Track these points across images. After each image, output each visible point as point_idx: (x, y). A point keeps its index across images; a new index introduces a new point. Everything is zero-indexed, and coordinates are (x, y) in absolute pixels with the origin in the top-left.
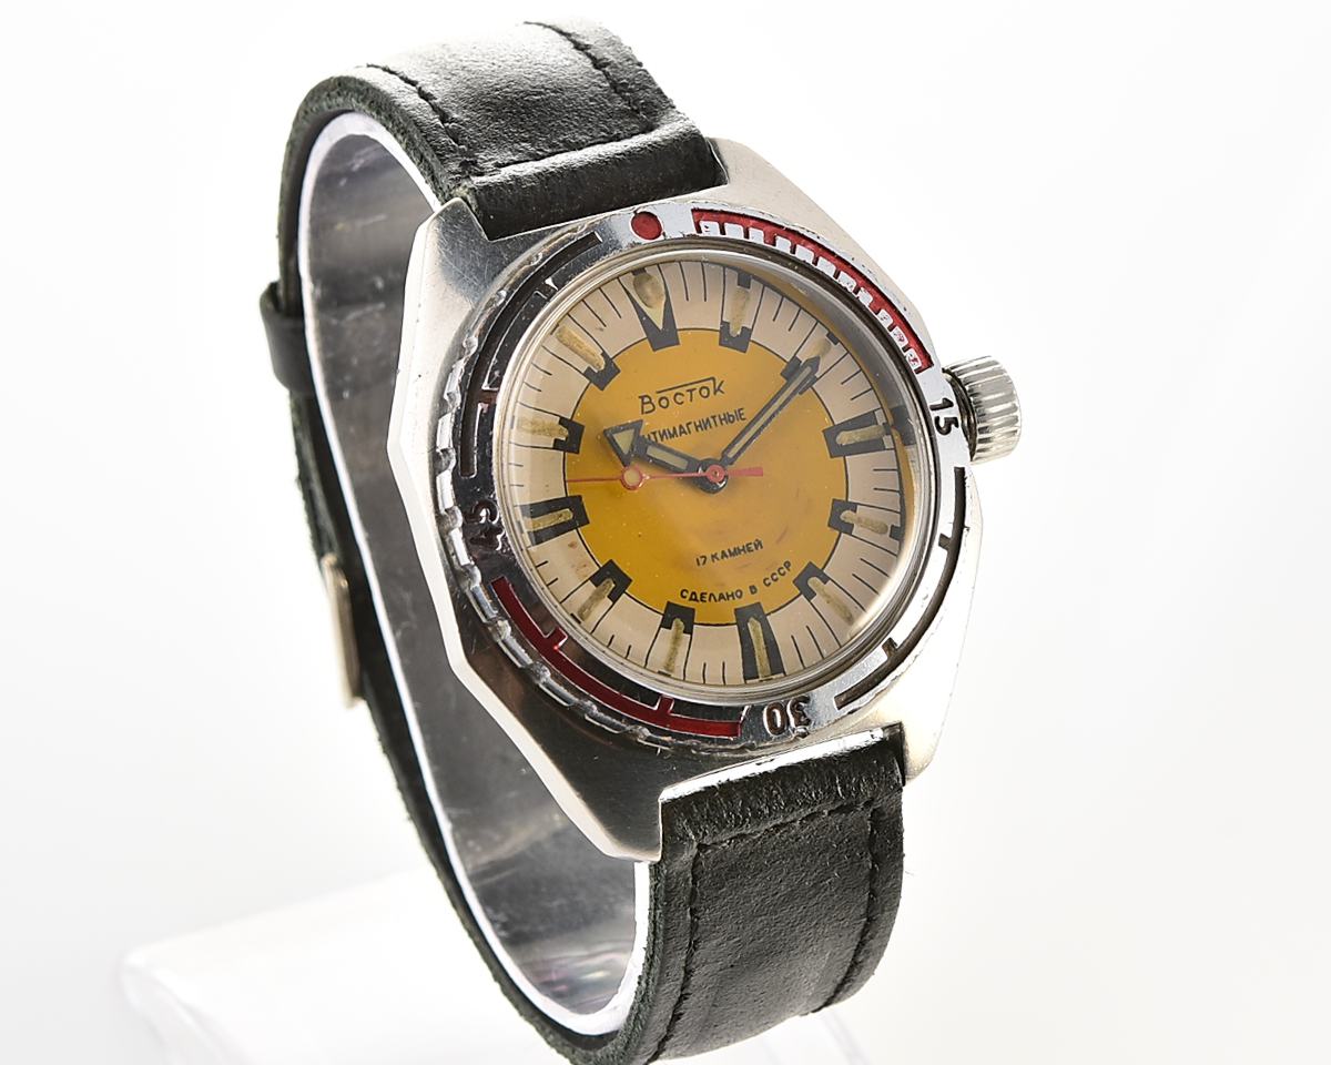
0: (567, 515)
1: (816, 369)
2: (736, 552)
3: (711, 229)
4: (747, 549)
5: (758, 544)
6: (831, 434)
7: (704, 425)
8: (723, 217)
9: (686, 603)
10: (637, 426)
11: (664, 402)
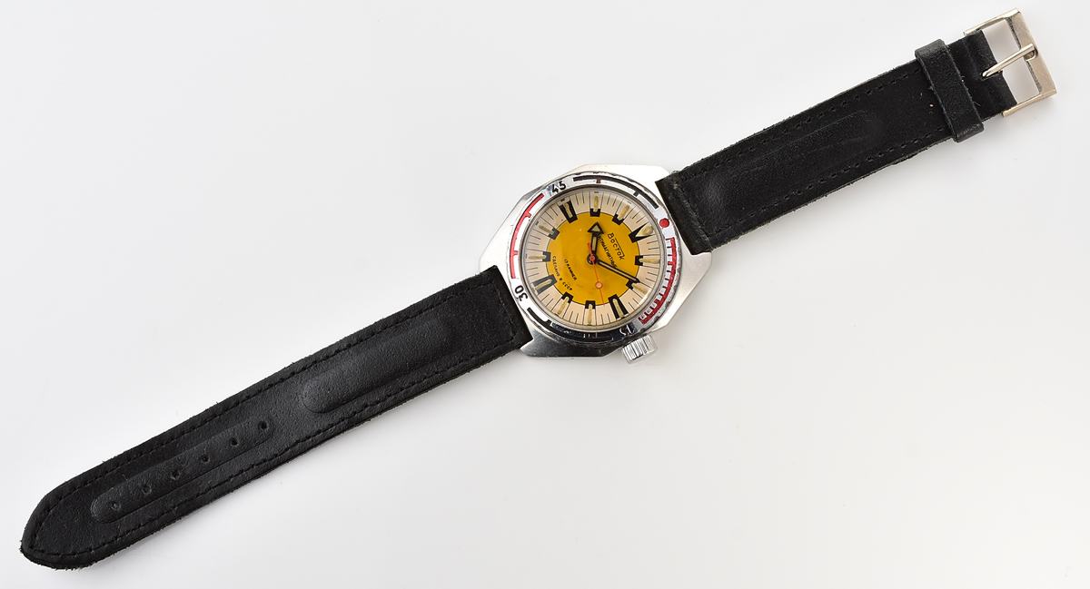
0: (571, 216)
1: (636, 282)
2: (571, 272)
3: (668, 244)
4: (573, 275)
5: (575, 279)
6: (615, 297)
7: (609, 255)
8: (673, 246)
9: (552, 258)
10: (602, 232)
11: (613, 241)
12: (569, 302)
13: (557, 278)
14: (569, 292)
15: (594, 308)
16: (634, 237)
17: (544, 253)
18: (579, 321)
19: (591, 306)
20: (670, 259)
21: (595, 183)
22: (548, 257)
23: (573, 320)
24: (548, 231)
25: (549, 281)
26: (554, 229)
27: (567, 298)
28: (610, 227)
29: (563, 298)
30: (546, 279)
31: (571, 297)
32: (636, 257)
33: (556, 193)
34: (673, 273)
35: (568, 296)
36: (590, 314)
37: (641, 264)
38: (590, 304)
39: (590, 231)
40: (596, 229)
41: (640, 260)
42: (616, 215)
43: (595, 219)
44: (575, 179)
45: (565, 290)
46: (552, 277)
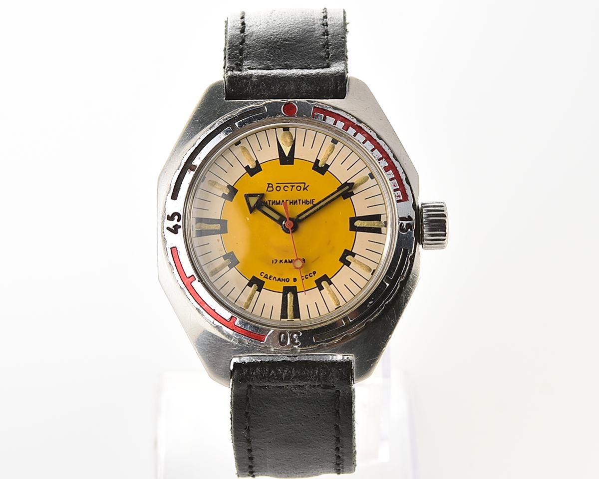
0: (218, 227)
5: (303, 261)
9: (261, 278)
10: (262, 195)
11: (278, 188)
12: (330, 283)
13: (291, 284)
14: (317, 276)
15: (353, 255)
16: (287, 159)
17: (250, 285)
18: (362, 283)
19: (349, 258)
20: (340, 125)
21: (193, 173)
22: (257, 283)
23: (356, 290)
24: (223, 267)
25: (290, 297)
26: (225, 257)
27: (324, 284)
28: (257, 184)
29: (321, 288)
30: (285, 300)
31: (325, 278)
32: (313, 168)
33: (180, 230)
34: (359, 130)
35: (323, 281)
36: (360, 263)
37: (327, 166)
38: (346, 258)
39: (252, 210)
40: (253, 201)
41: (320, 165)
42: (247, 168)
43: (240, 196)
44: (174, 197)
45: (312, 282)
46: (286, 290)
